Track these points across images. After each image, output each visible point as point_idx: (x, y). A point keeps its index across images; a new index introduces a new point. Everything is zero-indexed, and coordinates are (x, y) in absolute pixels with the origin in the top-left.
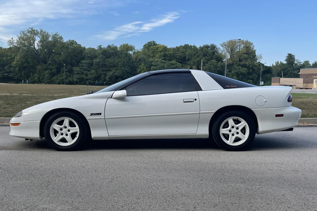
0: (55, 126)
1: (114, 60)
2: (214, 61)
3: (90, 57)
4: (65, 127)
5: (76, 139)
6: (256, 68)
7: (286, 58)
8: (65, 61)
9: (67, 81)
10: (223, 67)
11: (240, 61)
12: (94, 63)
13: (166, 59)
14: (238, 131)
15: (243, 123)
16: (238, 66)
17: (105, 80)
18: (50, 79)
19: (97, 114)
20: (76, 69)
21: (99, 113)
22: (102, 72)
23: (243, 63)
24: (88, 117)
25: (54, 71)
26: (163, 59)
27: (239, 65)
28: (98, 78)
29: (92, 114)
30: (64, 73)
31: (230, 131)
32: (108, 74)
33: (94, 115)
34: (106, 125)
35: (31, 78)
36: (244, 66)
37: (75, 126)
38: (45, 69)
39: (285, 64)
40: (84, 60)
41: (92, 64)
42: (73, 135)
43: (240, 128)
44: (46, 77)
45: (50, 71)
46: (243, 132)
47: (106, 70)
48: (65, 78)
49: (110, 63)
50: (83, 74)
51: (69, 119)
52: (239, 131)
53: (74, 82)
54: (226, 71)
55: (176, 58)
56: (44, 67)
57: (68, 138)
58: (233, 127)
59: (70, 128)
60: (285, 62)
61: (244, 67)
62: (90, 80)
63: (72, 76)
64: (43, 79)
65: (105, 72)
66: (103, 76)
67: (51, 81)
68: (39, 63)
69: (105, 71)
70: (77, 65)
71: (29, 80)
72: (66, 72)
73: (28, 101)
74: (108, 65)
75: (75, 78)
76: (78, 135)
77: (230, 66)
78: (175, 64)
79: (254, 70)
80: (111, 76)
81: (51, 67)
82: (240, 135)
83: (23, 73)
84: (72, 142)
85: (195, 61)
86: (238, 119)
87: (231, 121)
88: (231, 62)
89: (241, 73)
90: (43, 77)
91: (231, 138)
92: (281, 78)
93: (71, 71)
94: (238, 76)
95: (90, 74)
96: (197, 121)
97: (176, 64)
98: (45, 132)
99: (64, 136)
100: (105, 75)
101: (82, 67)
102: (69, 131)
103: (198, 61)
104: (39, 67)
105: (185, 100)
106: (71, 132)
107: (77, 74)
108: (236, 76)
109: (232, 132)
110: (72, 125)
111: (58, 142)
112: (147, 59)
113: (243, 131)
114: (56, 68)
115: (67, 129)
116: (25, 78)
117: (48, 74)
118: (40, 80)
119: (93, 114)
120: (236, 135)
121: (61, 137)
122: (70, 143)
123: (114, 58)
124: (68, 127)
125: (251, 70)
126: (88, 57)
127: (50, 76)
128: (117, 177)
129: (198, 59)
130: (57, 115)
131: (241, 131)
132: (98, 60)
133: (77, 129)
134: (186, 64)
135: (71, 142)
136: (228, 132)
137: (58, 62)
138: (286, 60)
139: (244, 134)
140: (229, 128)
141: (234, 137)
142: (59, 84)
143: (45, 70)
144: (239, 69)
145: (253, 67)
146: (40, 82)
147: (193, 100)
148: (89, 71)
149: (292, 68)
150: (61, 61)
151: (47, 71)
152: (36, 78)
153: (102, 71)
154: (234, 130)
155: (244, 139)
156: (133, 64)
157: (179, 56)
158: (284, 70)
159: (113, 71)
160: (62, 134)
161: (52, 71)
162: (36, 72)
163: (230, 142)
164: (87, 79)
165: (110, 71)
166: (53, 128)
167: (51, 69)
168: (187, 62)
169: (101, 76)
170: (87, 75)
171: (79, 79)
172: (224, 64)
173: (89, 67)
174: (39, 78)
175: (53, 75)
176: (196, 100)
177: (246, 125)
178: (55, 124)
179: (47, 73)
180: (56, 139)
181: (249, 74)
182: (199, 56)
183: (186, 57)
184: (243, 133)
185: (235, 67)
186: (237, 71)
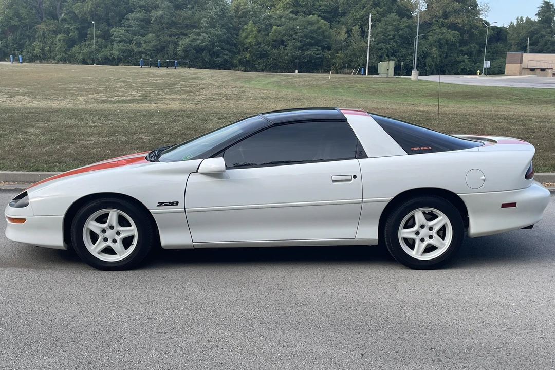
0: (92, 225)
1: (193, 13)
2: (393, 16)
3: (144, 6)
4: (112, 227)
5: (132, 249)
6: (476, 32)
7: (538, 9)
8: (94, 15)
9: (100, 55)
10: (411, 28)
11: (446, 15)
12: (153, 19)
13: (298, 12)
14: (431, 233)
15: (442, 219)
16: (440, 28)
17: (175, 55)
18: (64, 52)
19: (170, 203)
20: (117, 32)
21: (173, 203)
22: (169, 39)
23: (452, 19)
24: (154, 210)
25: (74, 34)
26: (292, 12)
27: (443, 25)
28: (161, 50)
29: (161, 204)
30: (94, 41)
31: (417, 233)
32: (180, 43)
33: (166, 205)
34: (188, 223)
35: (26, 49)
36: (453, 27)
37: (130, 225)
38: (54, 32)
39: (535, 21)
40: (132, 12)
41: (147, 21)
42: (127, 242)
43: (436, 229)
44: (57, 48)
45: (65, 35)
46: (442, 235)
47: (177, 34)
48: (96, 50)
49: (185, 19)
50: (131, 42)
51: (118, 213)
52: (434, 233)
53: (114, 58)
54: (417, 37)
55: (320, 11)
56: (52, 27)
57: (118, 246)
58: (422, 226)
59: (121, 229)
60: (535, 19)
61: (452, 30)
62: (146, 53)
63: (109, 46)
64: (51, 52)
65: (174, 39)
66: (171, 47)
67: (67, 56)
68: (41, 18)
69: (174, 36)
70: (119, 24)
71: (24, 53)
72: (98, 37)
73: (28, 126)
74: (180, 24)
75: (116, 50)
76: (135, 242)
77: (425, 26)
78: (314, 23)
79: (472, 35)
80: (187, 47)
81: (66, 26)
82: (436, 241)
83: (10, 39)
84: (124, 254)
85: (355, 16)
86: (432, 211)
87: (419, 216)
88: (428, 18)
89: (447, 43)
90: (50, 47)
91: (419, 246)
92: (524, 54)
93: (106, 36)
94: (440, 48)
95: (145, 42)
96: (356, 216)
97: (318, 21)
98: (74, 236)
99: (110, 243)
100: (176, 44)
101: (129, 29)
102: (118, 233)
103: (362, 17)
104: (42, 27)
105: (334, 178)
106: (123, 235)
107: (120, 42)
108: (436, 47)
109: (420, 236)
110: (123, 222)
111: (99, 253)
112: (260, 12)
113: (442, 233)
114: (77, 29)
115: (114, 231)
116: (14, 50)
117: (62, 42)
118: (44, 54)
119: (164, 203)
120: (428, 241)
121: (104, 245)
122: (120, 256)
123: (193, 7)
124: (116, 226)
125: (466, 36)
126: (140, 7)
127: (66, 46)
128: (212, 348)
129: (363, 12)
130: (94, 205)
131: (438, 233)
132: (160, 13)
133: (132, 230)
134: (339, 22)
135: (122, 254)
136: (413, 236)
137: (80, 16)
138: (538, 14)
139: (443, 238)
140: (416, 228)
141: (424, 245)
142: (84, 62)
143: (56, 32)
144: (443, 33)
145: (471, 28)
146: (44, 57)
147: (349, 178)
148: (143, 35)
149: (549, 30)
150: (85, 14)
151: (59, 36)
152: (37, 51)
153: (170, 36)
154: (424, 232)
155: (441, 248)
156: (231, 23)
157: (326, 5)
158: (532, 34)
159: (192, 37)
160: (106, 240)
161: (70, 35)
162: (36, 36)
163: (415, 254)
164: (141, 53)
165: (186, 35)
166: (88, 229)
167: (67, 32)
168: (341, 19)
169: (168, 47)
170: (139, 44)
171: (123, 52)
172: (413, 22)
173: (143, 28)
174: (43, 49)
175: (71, 43)
176: (355, 177)
177: (446, 223)
178: (92, 220)
179: (59, 40)
180: (94, 249)
181: (463, 42)
182: (365, 7)
183: (338, 7)
184: (440, 236)
185: (435, 30)
186: (440, 36)
